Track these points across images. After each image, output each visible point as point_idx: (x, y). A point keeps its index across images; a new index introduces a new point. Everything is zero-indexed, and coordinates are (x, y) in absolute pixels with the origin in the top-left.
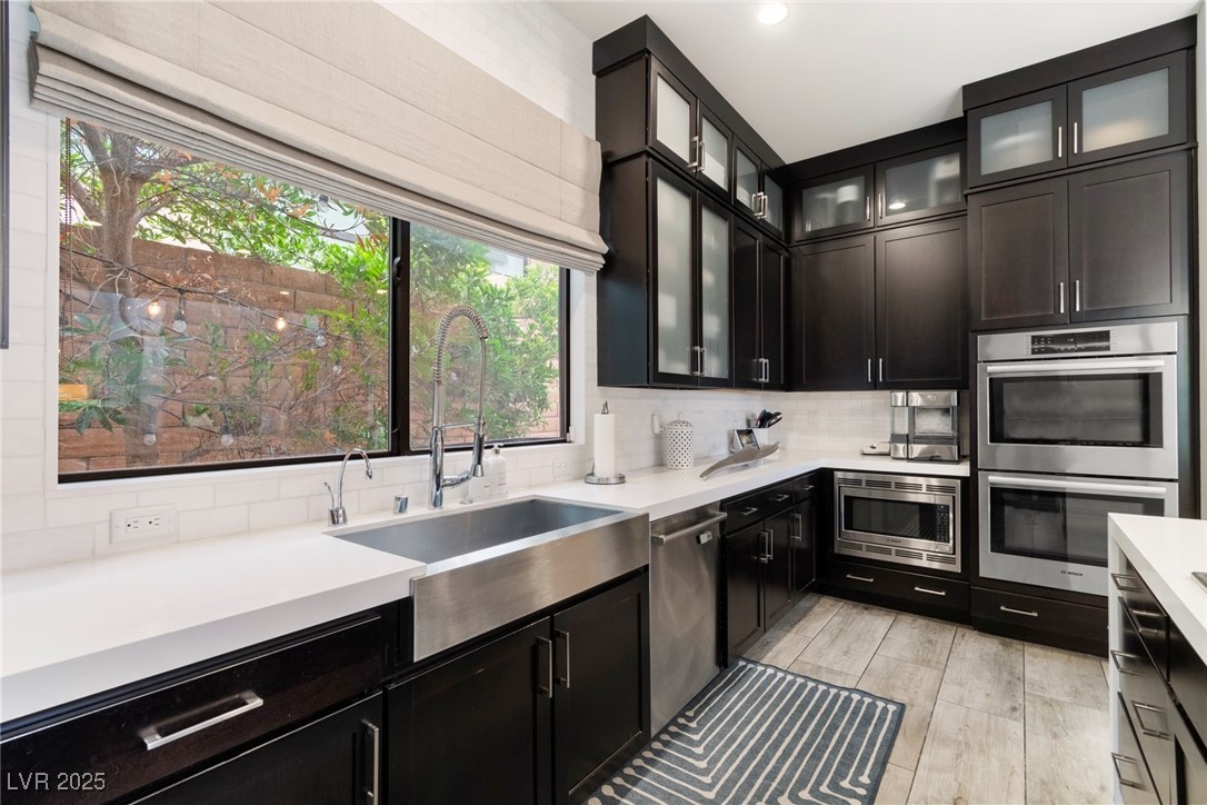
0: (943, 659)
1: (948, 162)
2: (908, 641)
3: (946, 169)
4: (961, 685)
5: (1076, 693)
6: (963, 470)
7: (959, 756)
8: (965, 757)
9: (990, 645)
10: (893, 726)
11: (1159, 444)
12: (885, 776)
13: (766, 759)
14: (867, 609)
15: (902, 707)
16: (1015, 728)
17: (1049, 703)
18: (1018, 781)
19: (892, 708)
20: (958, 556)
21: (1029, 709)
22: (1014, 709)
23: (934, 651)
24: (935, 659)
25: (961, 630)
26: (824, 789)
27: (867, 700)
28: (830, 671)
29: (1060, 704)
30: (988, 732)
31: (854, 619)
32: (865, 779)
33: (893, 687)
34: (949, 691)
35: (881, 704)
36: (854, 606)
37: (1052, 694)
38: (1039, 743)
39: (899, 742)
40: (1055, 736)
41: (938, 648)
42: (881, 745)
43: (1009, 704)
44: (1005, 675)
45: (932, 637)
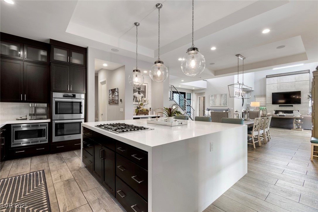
0: (47, 160)
1: (44, 52)
2: (37, 161)
3: (43, 53)
4: (52, 163)
5: (72, 156)
6: (49, 121)
7: (58, 171)
8: (59, 171)
9: (55, 155)
10: (43, 174)
11: (82, 113)
12: (46, 180)
13: (17, 192)
14: (22, 159)
15: (43, 171)
16: (65, 164)
17: (68, 159)
18: (68, 170)
19: (41, 171)
20: (47, 139)
21: (66, 161)
22: (63, 162)
23: (44, 160)
24: (45, 161)
25: (48, 155)
26: (35, 188)
27: (35, 173)
28: (21, 173)
29: (70, 158)
30: (61, 167)
31: (20, 162)
32: (43, 182)
33: (39, 169)
34: (50, 165)
35: (38, 172)
36: (18, 160)
37: (68, 158)
38: (69, 164)
39: (46, 175)
40: (71, 162)
41: (45, 159)
42: (43, 177)
43: (62, 162)
44: (60, 158)
45: (42, 158)
